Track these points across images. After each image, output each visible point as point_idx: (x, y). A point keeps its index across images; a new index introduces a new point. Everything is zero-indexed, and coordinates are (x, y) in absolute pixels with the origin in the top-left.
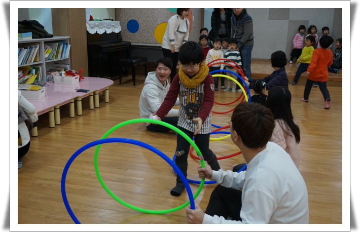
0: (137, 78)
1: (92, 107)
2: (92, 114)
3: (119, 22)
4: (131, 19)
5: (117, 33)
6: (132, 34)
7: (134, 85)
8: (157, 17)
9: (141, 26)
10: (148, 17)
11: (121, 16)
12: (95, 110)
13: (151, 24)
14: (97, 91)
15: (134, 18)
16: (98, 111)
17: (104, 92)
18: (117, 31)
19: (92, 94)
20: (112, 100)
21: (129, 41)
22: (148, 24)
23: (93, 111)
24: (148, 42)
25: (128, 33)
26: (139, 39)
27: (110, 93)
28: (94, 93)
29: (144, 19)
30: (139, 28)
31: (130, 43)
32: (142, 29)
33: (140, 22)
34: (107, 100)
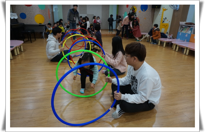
0: (32, 39)
1: (16, 54)
2: (17, 58)
3: (16, 14)
4: (21, 12)
5: (16, 19)
6: (23, 19)
7: (31, 42)
8: (35, 11)
9: (27, 16)
10: (30, 12)
11: (16, 11)
12: (18, 56)
13: (32, 15)
14: (17, 46)
15: (23, 12)
16: (20, 56)
17: (20, 46)
18: (16, 18)
19: (15, 48)
20: (25, 50)
21: (23, 23)
22: (31, 15)
23: (17, 56)
24: (32, 23)
25: (21, 19)
26: (27, 22)
27: (23, 47)
28: (16, 48)
29: (29, 13)
30: (27, 17)
31: (24, 23)
32: (28, 17)
33: (26, 14)
34: (22, 50)
